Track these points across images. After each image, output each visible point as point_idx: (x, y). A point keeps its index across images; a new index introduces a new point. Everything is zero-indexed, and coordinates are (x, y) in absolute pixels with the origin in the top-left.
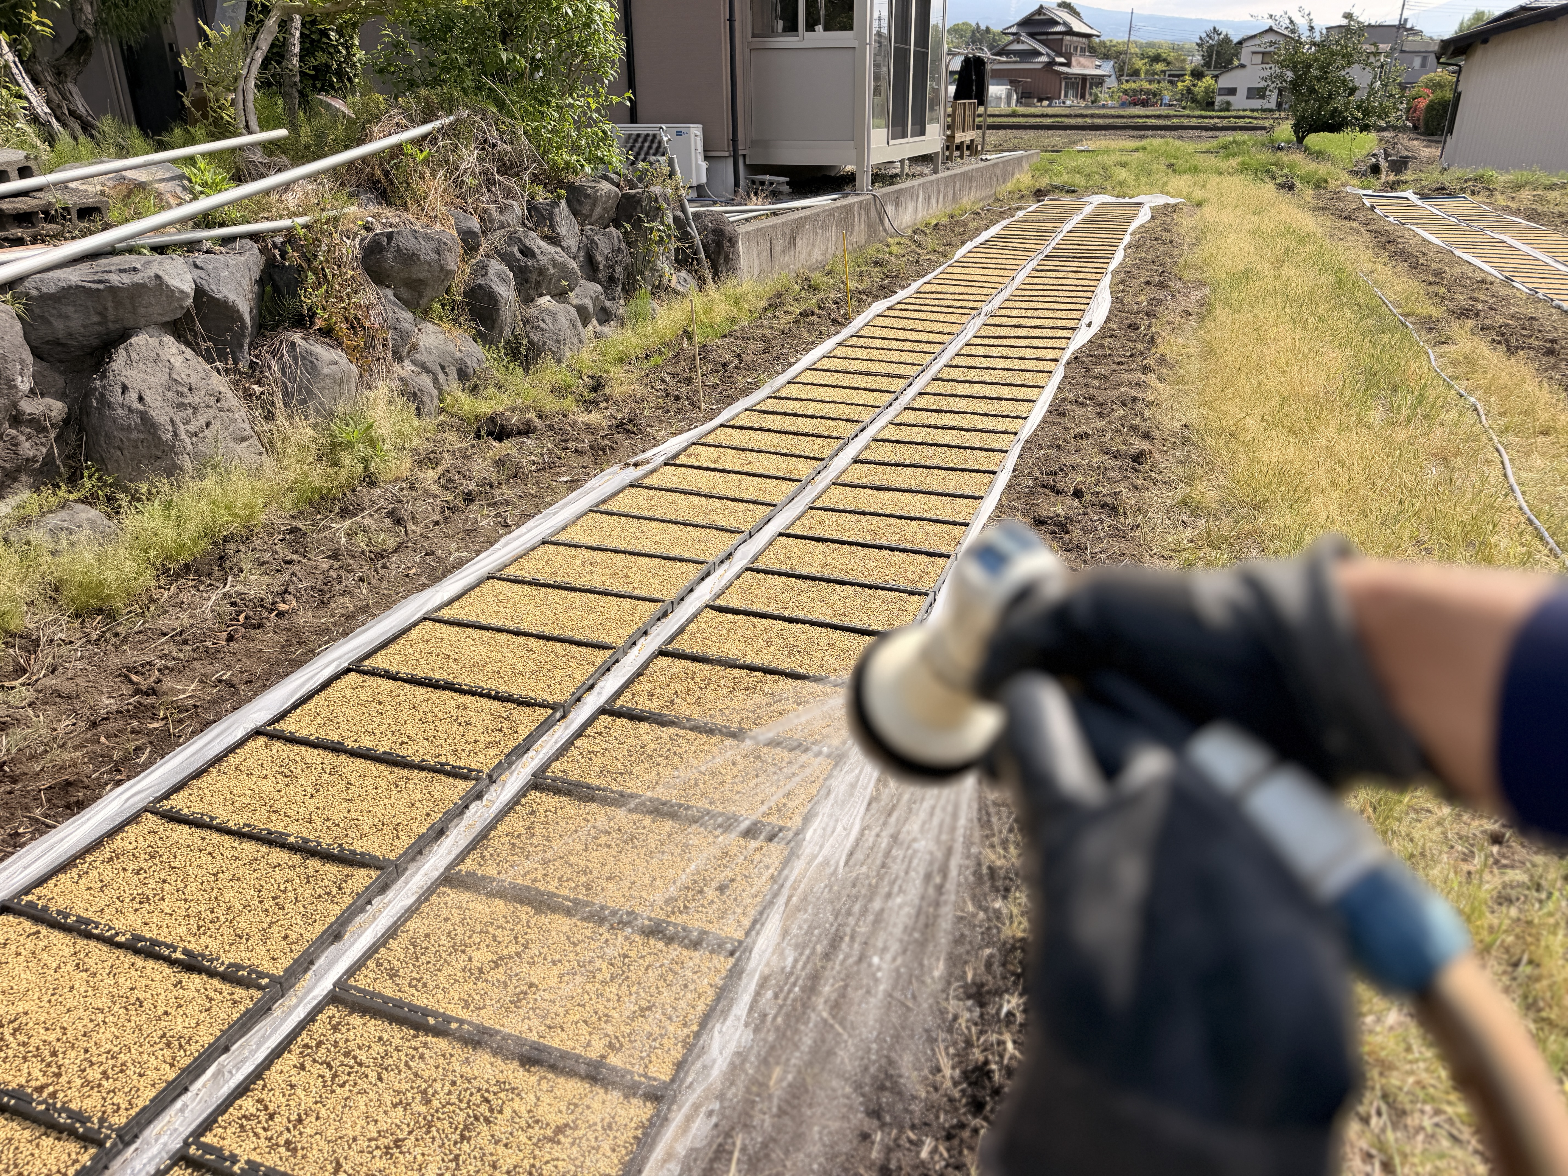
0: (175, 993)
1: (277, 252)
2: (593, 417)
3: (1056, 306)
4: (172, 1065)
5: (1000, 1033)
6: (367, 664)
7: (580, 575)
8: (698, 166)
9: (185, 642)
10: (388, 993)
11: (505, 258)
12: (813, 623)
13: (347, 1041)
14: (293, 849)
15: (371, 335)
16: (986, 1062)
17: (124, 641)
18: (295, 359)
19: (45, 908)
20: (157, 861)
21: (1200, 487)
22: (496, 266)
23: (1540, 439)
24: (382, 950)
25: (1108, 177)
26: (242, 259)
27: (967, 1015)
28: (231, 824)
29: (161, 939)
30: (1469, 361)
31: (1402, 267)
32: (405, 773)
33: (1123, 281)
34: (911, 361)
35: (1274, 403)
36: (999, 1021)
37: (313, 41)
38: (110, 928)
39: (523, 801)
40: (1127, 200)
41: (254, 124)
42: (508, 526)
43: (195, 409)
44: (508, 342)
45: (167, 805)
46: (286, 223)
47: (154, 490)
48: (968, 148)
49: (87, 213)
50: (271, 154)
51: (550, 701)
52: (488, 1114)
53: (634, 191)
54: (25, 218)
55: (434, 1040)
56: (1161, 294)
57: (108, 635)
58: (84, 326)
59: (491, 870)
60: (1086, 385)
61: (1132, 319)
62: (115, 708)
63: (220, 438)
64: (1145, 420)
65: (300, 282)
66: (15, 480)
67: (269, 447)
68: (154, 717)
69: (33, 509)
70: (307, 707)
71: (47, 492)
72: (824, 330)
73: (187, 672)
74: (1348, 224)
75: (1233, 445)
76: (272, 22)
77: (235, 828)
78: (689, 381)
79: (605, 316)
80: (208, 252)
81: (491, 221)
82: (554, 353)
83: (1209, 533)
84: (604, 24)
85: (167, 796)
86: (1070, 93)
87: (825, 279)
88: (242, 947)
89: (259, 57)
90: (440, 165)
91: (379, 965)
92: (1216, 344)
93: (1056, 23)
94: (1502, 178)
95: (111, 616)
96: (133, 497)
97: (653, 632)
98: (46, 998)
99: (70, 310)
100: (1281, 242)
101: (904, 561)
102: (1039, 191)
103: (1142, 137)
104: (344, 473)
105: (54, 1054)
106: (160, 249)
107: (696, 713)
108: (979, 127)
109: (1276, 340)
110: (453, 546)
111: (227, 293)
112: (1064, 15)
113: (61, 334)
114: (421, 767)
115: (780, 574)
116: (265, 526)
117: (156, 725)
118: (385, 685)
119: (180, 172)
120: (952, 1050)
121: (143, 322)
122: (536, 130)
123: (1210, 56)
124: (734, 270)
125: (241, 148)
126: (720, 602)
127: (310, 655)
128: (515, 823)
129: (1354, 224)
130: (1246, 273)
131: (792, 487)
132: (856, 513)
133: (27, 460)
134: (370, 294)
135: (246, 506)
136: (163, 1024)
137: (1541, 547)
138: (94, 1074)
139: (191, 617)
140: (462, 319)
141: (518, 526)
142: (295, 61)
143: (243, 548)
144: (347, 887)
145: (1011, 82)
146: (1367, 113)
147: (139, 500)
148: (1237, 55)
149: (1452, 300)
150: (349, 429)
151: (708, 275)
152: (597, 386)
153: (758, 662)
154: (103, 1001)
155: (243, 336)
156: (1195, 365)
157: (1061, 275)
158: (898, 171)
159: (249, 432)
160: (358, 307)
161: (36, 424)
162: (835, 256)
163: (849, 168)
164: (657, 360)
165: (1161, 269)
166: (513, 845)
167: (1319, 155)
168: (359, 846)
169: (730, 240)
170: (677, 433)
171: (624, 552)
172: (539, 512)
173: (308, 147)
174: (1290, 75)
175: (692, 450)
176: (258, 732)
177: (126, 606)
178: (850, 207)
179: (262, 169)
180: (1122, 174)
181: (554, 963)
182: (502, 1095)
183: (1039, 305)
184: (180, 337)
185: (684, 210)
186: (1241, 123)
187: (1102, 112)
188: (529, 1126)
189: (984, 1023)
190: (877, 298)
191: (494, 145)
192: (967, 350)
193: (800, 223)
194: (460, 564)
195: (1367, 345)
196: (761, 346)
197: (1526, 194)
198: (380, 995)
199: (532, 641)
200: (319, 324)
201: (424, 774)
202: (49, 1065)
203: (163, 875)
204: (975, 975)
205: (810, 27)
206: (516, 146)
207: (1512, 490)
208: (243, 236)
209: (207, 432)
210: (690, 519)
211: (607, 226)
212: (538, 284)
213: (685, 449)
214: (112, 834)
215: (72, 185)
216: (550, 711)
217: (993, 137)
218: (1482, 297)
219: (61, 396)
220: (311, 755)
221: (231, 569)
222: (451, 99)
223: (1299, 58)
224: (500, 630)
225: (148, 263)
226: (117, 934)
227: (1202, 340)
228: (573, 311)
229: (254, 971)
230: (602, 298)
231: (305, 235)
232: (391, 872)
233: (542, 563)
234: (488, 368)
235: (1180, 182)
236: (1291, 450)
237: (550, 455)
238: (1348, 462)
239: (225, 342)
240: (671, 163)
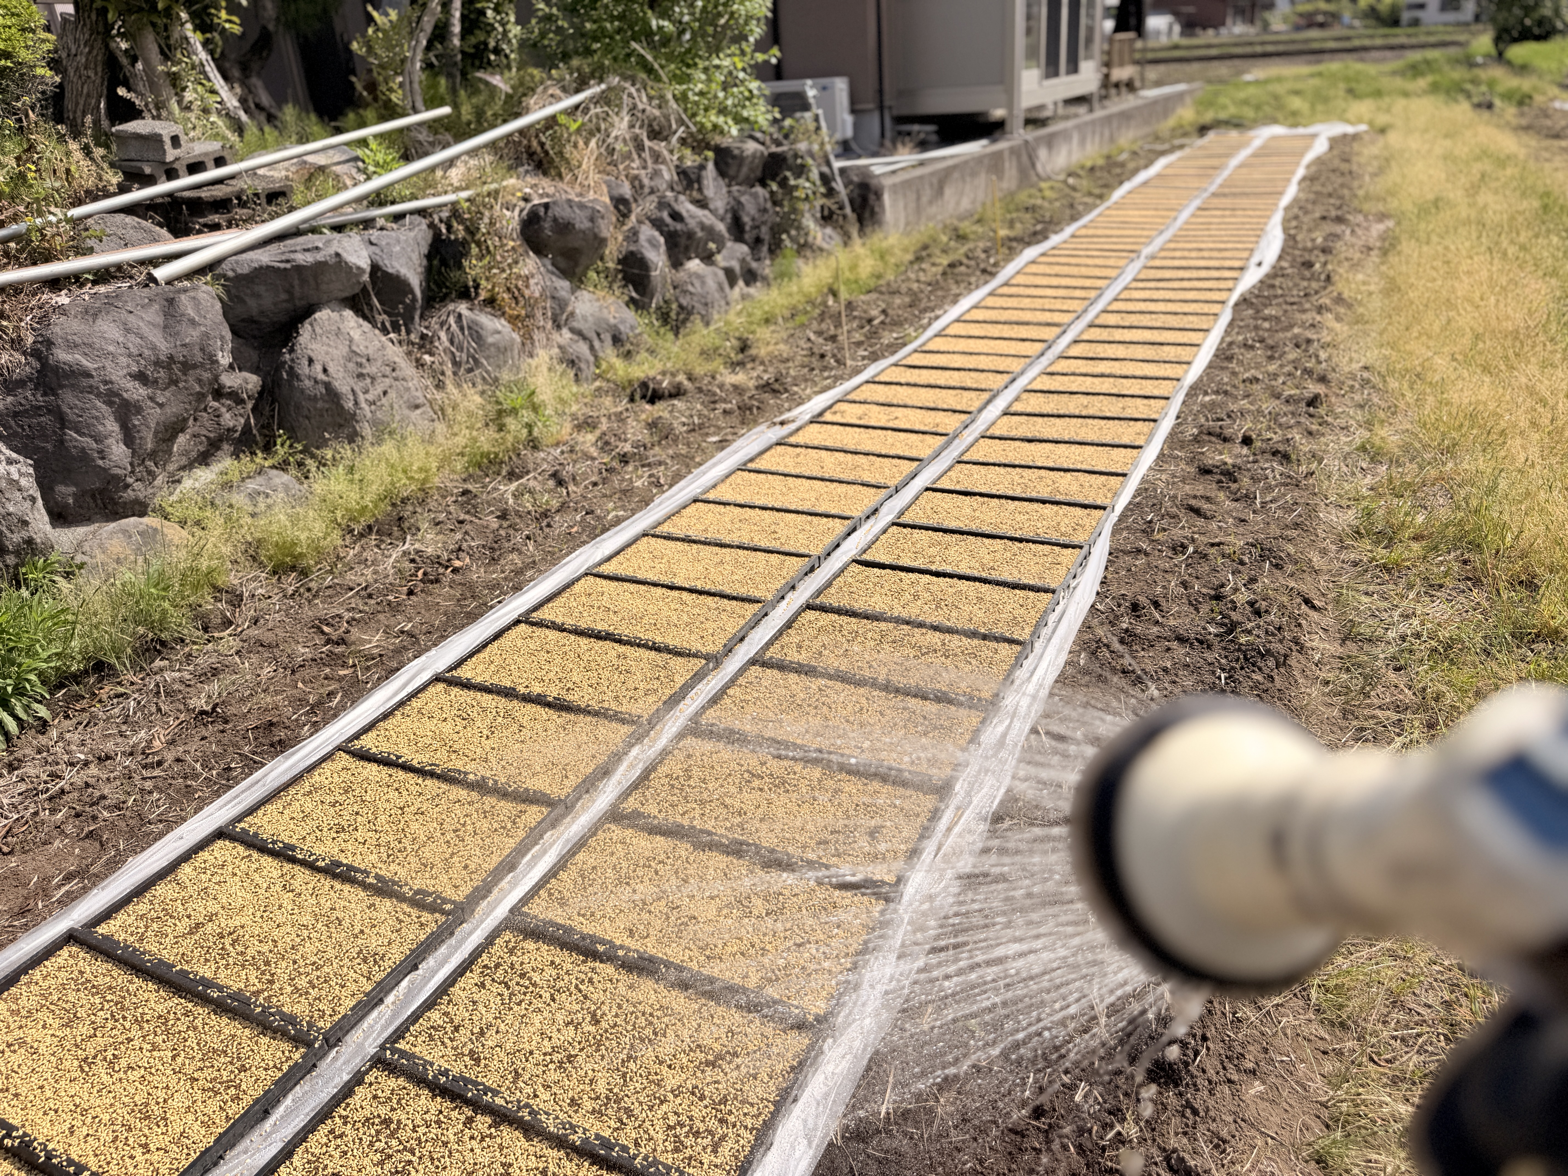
0: (369, 914)
1: (443, 226)
2: (739, 378)
3: (1222, 246)
4: (369, 979)
6: (536, 616)
7: (730, 531)
8: (844, 120)
9: (370, 596)
10: (559, 921)
11: (657, 224)
12: (961, 577)
13: (522, 963)
14: (471, 786)
15: (531, 304)
17: (316, 595)
18: (462, 329)
19: (256, 834)
20: (350, 795)
21: (1383, 432)
22: (647, 232)
24: (553, 881)
25: (1279, 107)
26: (412, 234)
28: (415, 763)
29: (356, 865)
32: (572, 717)
33: (1296, 217)
34: (1065, 308)
35: (1466, 341)
37: (471, 20)
38: (312, 854)
39: (680, 745)
40: (1301, 130)
41: (419, 104)
42: (661, 486)
43: (373, 379)
44: (659, 308)
45: (358, 744)
46: (450, 197)
47: (338, 456)
48: (1126, 85)
49: (274, 197)
50: (436, 133)
51: (704, 651)
52: (653, 1037)
53: (780, 149)
54: (221, 205)
55: (602, 965)
56: (1338, 229)
57: (302, 590)
58: (274, 304)
59: (651, 809)
60: (1257, 328)
61: (1307, 256)
62: (310, 656)
63: (396, 406)
64: (1320, 363)
65: (466, 254)
66: (218, 448)
67: (440, 414)
68: (344, 665)
69: (235, 477)
70: (481, 655)
71: (245, 459)
72: (973, 280)
73: (372, 624)
74: (1557, 143)
75: (1418, 386)
76: (435, 4)
77: (418, 766)
78: (833, 338)
79: (751, 277)
80: (382, 229)
81: (642, 187)
82: (703, 317)
83: (1390, 480)
85: (357, 736)
86: (1237, 20)
87: (974, 228)
88: (427, 875)
89: (424, 39)
90: (592, 134)
91: (550, 895)
92: (1399, 281)
95: (304, 573)
96: (320, 462)
97: (801, 587)
98: (258, 914)
99: (261, 289)
100: (1477, 167)
101: (1057, 513)
102: (1203, 126)
103: (1319, 62)
104: (510, 438)
105: (267, 963)
106: (338, 228)
107: (844, 666)
108: (1138, 63)
109: (1470, 273)
110: (611, 505)
111: (399, 268)
113: (255, 312)
114: (586, 712)
115: (927, 528)
116: (439, 488)
117: (346, 672)
118: (553, 635)
119: (354, 154)
121: (325, 298)
122: (684, 93)
124: (880, 224)
125: (408, 128)
126: (867, 557)
127: (483, 607)
128: (673, 766)
129: (1563, 143)
130: (1436, 201)
131: (940, 441)
132: (1005, 465)
133: (229, 430)
134: (529, 264)
135: (421, 470)
136: (360, 942)
138: (302, 982)
139: (375, 572)
140: (615, 286)
141: (671, 486)
142: (456, 42)
143: (419, 510)
144: (521, 823)
145: (1174, 12)
147: (324, 465)
150: (514, 395)
151: (854, 232)
152: (744, 347)
153: (905, 615)
154: (307, 919)
155: (415, 309)
156: (1376, 303)
157: (1228, 213)
158: (1051, 113)
159: (422, 400)
160: (519, 277)
161: (235, 397)
162: (984, 203)
163: (999, 114)
164: (802, 319)
165: (1338, 202)
166: (673, 786)
167: (1522, 69)
168: (532, 784)
169: (876, 194)
170: (823, 391)
171: (772, 509)
172: (690, 472)
173: (469, 123)
175: (836, 407)
176: (437, 679)
177: (317, 563)
178: (1001, 151)
179: (428, 148)
180: (1296, 103)
182: (666, 1019)
183: (1204, 246)
184: (359, 312)
185: (830, 166)
186: (1432, 38)
187: (1273, 38)
188: (691, 1050)
190: (1029, 244)
191: (644, 111)
192: (1126, 295)
193: (947, 173)
194: (617, 522)
196: (907, 300)
199: (685, 595)
200: (483, 295)
201: (589, 719)
202: (263, 973)
203: (356, 808)
206: (665, 111)
208: (412, 212)
209: (384, 400)
210: (836, 476)
211: (752, 186)
212: (687, 249)
213: (830, 407)
214: (310, 769)
215: (260, 172)
216: (704, 662)
217: (1152, 73)
219: (255, 370)
220: (486, 700)
221: (409, 528)
222: (602, 67)
224: (655, 585)
225: (329, 241)
226: (317, 860)
227: (1383, 275)
228: (721, 274)
229: (438, 897)
230: (749, 258)
231: (469, 209)
232: (560, 809)
233: (694, 521)
234: (640, 334)
235: (1363, 108)
236: (1485, 390)
237: (700, 416)
238: (1551, 403)
239: (399, 314)
240: (816, 119)
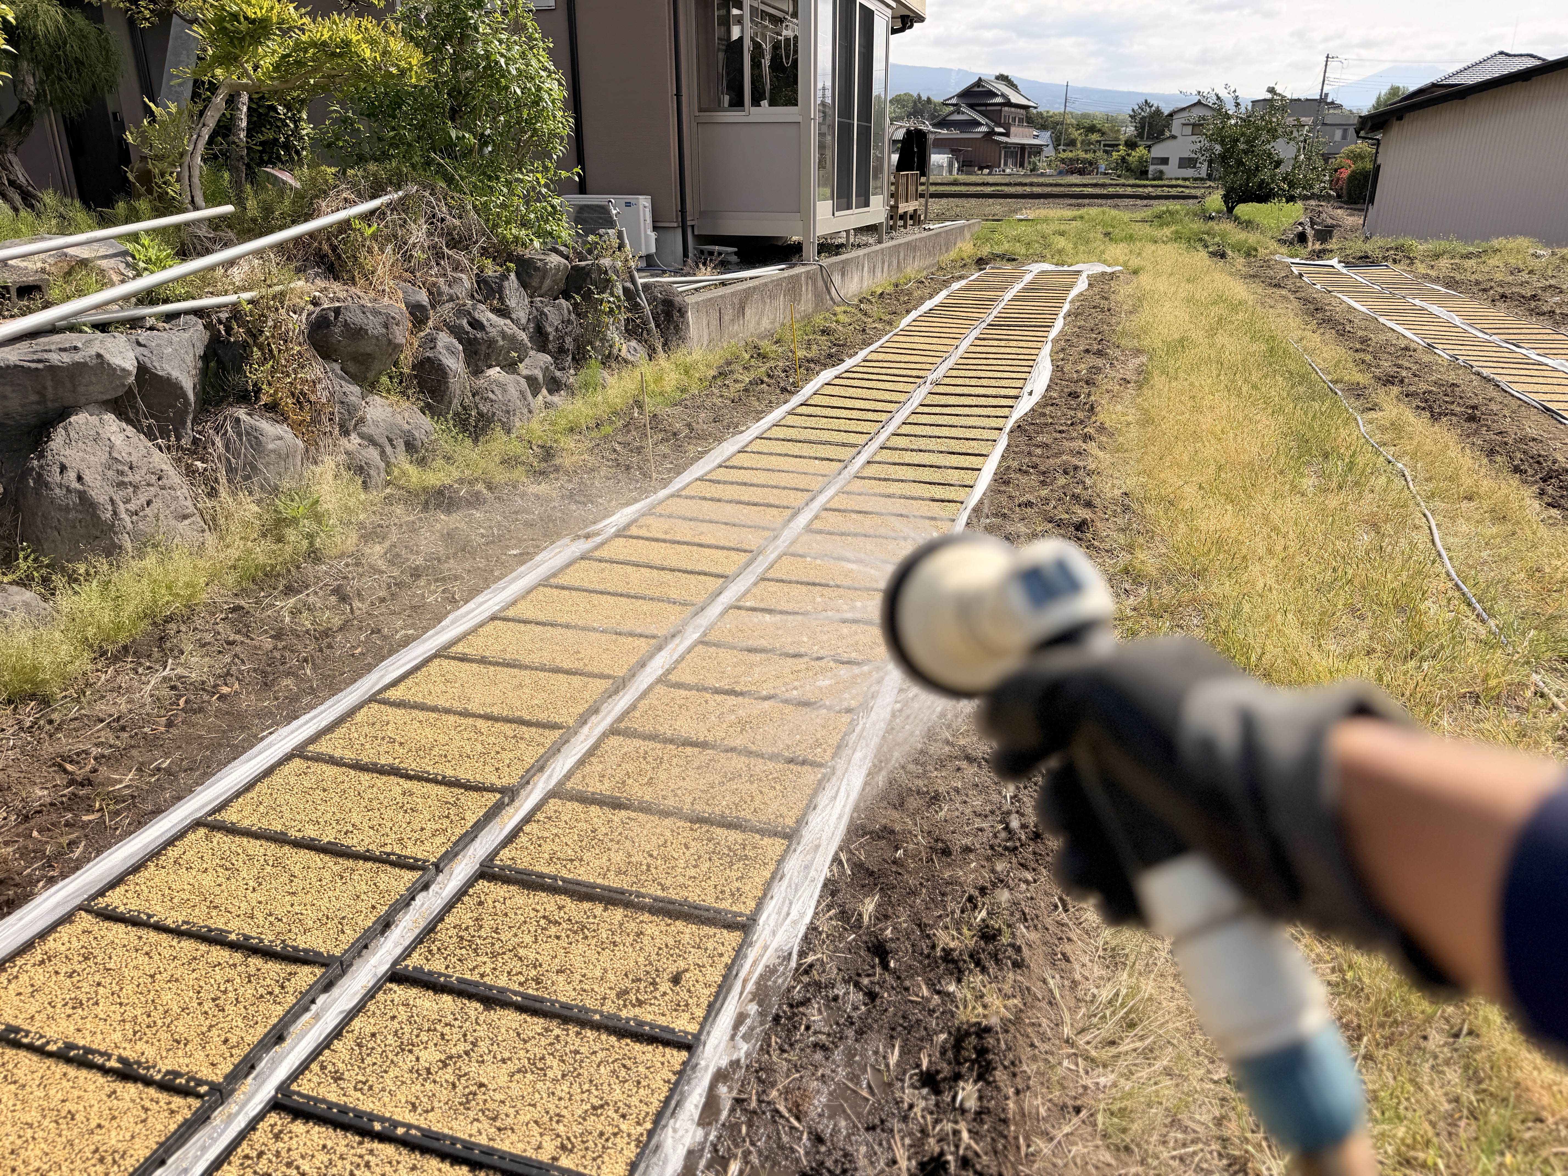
0: (109, 1104)
1: (221, 327)
2: (543, 488)
3: (999, 375)
5: (956, 1122)
6: (312, 749)
7: (530, 651)
8: (647, 237)
9: (123, 729)
10: (333, 1098)
11: (456, 331)
13: (289, 1150)
14: (234, 946)
15: (317, 410)
16: (942, 1154)
17: (59, 729)
18: (239, 435)
20: (91, 963)
21: (1142, 555)
22: (444, 339)
23: (1465, 504)
24: (327, 1052)
25: (1047, 246)
26: (186, 335)
27: (923, 1104)
28: (169, 922)
29: (94, 1047)
30: (1396, 427)
31: (1331, 334)
32: (350, 863)
33: (1063, 350)
34: (859, 429)
35: (1211, 471)
36: (955, 1109)
37: (260, 115)
38: (41, 1037)
39: (471, 891)
40: (1066, 268)
41: (200, 200)
42: (456, 601)
43: (136, 488)
44: (457, 414)
45: (102, 902)
46: (232, 298)
47: (92, 571)
48: (911, 217)
49: (27, 291)
50: (217, 229)
51: (499, 784)
53: (583, 263)
55: (381, 1146)
56: (1099, 362)
57: (42, 722)
58: (22, 406)
59: (438, 965)
60: (1029, 453)
61: (1073, 388)
62: (48, 800)
63: (162, 517)
64: (1086, 489)
65: (245, 358)
67: (212, 523)
68: (90, 810)
70: (249, 795)
72: (773, 398)
73: (124, 761)
74: (1279, 291)
75: (1172, 513)
76: (219, 99)
77: (173, 926)
78: (639, 450)
79: (555, 385)
80: (151, 329)
81: (440, 294)
82: (503, 424)
83: (1150, 600)
84: (553, 102)
85: (102, 893)
86: (1010, 161)
87: (774, 348)
88: (180, 1053)
89: (206, 134)
90: (388, 240)
91: (323, 1068)
92: (1153, 412)
93: (994, 95)
94: (1420, 247)
95: (45, 702)
96: (70, 577)
97: (604, 709)
99: (7, 390)
100: (1215, 311)
102: (981, 259)
103: (1079, 206)
104: (289, 549)
106: (102, 327)
107: (648, 795)
108: (922, 196)
109: (1212, 408)
110: (400, 623)
111: (170, 370)
112: (1003, 88)
114: (367, 857)
116: (206, 605)
117: (91, 817)
118: (330, 771)
119: (123, 248)
120: (907, 1141)
121: (83, 400)
122: (485, 204)
123: (1143, 128)
124: (683, 339)
125: (187, 224)
126: (672, 678)
127: (253, 741)
128: (462, 915)
129: (1284, 292)
130: (1182, 340)
131: (744, 557)
134: (316, 369)
135: (187, 585)
136: (96, 1138)
137: (1469, 613)
139: (129, 702)
140: (410, 392)
141: (466, 602)
142: (242, 135)
143: (183, 628)
144: (290, 987)
145: (953, 151)
146: (1291, 185)
147: (76, 580)
148: (1168, 126)
149: (1378, 366)
150: (295, 504)
151: (658, 344)
152: (548, 454)
154: (33, 1116)
155: (187, 412)
156: (1134, 432)
157: (1003, 343)
158: (843, 241)
159: (191, 509)
160: (304, 381)
162: (783, 325)
163: (795, 238)
164: (607, 429)
165: (1100, 337)
166: (462, 938)
167: (1248, 225)
168: (303, 942)
169: (680, 311)
170: (628, 504)
171: (575, 627)
172: (488, 587)
173: (254, 220)
174: (1218, 148)
175: (642, 521)
176: (198, 824)
177: (61, 691)
178: (798, 276)
179: (208, 244)
180: (1061, 242)
181: (504, 1061)
183: (982, 374)
184: (122, 415)
185: (633, 281)
186: (1174, 192)
187: (1041, 180)
189: (939, 1111)
190: (825, 366)
191: (443, 220)
192: (914, 419)
193: (747, 295)
194: (406, 642)
195: (1299, 412)
196: (712, 415)
197: (1444, 263)
198: (324, 1101)
199: (480, 723)
200: (264, 399)
201: (369, 865)
203: (97, 978)
204: (930, 1061)
205: (756, 102)
206: (465, 221)
207: (1440, 555)
208: (187, 312)
209: (148, 511)
210: (640, 591)
211: (557, 298)
212: (488, 356)
213: (635, 521)
214: (43, 935)
215: (12, 263)
216: (498, 796)
217: (936, 205)
218: (1406, 364)
220: (255, 847)
221: (171, 650)
222: (399, 174)
223: (1227, 132)
224: (447, 711)
225: (90, 341)
226: (48, 1043)
227: (1140, 408)
228: (523, 382)
229: (193, 1078)
230: (552, 368)
231: (251, 311)
232: (336, 968)
233: (491, 640)
234: (436, 440)
235: (1117, 251)
236: (1228, 517)
237: (499, 525)
238: (1284, 530)
239: (168, 419)
240: (620, 235)
